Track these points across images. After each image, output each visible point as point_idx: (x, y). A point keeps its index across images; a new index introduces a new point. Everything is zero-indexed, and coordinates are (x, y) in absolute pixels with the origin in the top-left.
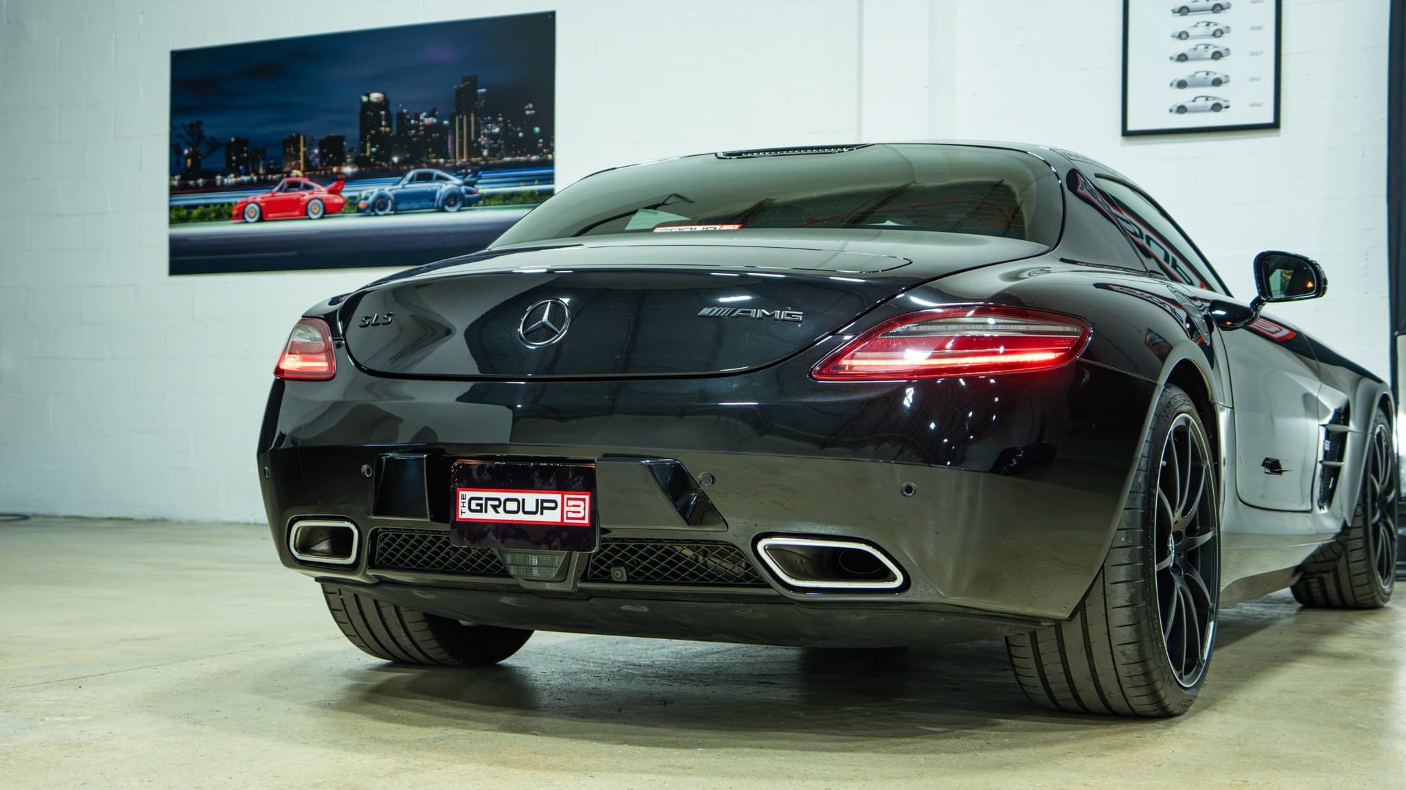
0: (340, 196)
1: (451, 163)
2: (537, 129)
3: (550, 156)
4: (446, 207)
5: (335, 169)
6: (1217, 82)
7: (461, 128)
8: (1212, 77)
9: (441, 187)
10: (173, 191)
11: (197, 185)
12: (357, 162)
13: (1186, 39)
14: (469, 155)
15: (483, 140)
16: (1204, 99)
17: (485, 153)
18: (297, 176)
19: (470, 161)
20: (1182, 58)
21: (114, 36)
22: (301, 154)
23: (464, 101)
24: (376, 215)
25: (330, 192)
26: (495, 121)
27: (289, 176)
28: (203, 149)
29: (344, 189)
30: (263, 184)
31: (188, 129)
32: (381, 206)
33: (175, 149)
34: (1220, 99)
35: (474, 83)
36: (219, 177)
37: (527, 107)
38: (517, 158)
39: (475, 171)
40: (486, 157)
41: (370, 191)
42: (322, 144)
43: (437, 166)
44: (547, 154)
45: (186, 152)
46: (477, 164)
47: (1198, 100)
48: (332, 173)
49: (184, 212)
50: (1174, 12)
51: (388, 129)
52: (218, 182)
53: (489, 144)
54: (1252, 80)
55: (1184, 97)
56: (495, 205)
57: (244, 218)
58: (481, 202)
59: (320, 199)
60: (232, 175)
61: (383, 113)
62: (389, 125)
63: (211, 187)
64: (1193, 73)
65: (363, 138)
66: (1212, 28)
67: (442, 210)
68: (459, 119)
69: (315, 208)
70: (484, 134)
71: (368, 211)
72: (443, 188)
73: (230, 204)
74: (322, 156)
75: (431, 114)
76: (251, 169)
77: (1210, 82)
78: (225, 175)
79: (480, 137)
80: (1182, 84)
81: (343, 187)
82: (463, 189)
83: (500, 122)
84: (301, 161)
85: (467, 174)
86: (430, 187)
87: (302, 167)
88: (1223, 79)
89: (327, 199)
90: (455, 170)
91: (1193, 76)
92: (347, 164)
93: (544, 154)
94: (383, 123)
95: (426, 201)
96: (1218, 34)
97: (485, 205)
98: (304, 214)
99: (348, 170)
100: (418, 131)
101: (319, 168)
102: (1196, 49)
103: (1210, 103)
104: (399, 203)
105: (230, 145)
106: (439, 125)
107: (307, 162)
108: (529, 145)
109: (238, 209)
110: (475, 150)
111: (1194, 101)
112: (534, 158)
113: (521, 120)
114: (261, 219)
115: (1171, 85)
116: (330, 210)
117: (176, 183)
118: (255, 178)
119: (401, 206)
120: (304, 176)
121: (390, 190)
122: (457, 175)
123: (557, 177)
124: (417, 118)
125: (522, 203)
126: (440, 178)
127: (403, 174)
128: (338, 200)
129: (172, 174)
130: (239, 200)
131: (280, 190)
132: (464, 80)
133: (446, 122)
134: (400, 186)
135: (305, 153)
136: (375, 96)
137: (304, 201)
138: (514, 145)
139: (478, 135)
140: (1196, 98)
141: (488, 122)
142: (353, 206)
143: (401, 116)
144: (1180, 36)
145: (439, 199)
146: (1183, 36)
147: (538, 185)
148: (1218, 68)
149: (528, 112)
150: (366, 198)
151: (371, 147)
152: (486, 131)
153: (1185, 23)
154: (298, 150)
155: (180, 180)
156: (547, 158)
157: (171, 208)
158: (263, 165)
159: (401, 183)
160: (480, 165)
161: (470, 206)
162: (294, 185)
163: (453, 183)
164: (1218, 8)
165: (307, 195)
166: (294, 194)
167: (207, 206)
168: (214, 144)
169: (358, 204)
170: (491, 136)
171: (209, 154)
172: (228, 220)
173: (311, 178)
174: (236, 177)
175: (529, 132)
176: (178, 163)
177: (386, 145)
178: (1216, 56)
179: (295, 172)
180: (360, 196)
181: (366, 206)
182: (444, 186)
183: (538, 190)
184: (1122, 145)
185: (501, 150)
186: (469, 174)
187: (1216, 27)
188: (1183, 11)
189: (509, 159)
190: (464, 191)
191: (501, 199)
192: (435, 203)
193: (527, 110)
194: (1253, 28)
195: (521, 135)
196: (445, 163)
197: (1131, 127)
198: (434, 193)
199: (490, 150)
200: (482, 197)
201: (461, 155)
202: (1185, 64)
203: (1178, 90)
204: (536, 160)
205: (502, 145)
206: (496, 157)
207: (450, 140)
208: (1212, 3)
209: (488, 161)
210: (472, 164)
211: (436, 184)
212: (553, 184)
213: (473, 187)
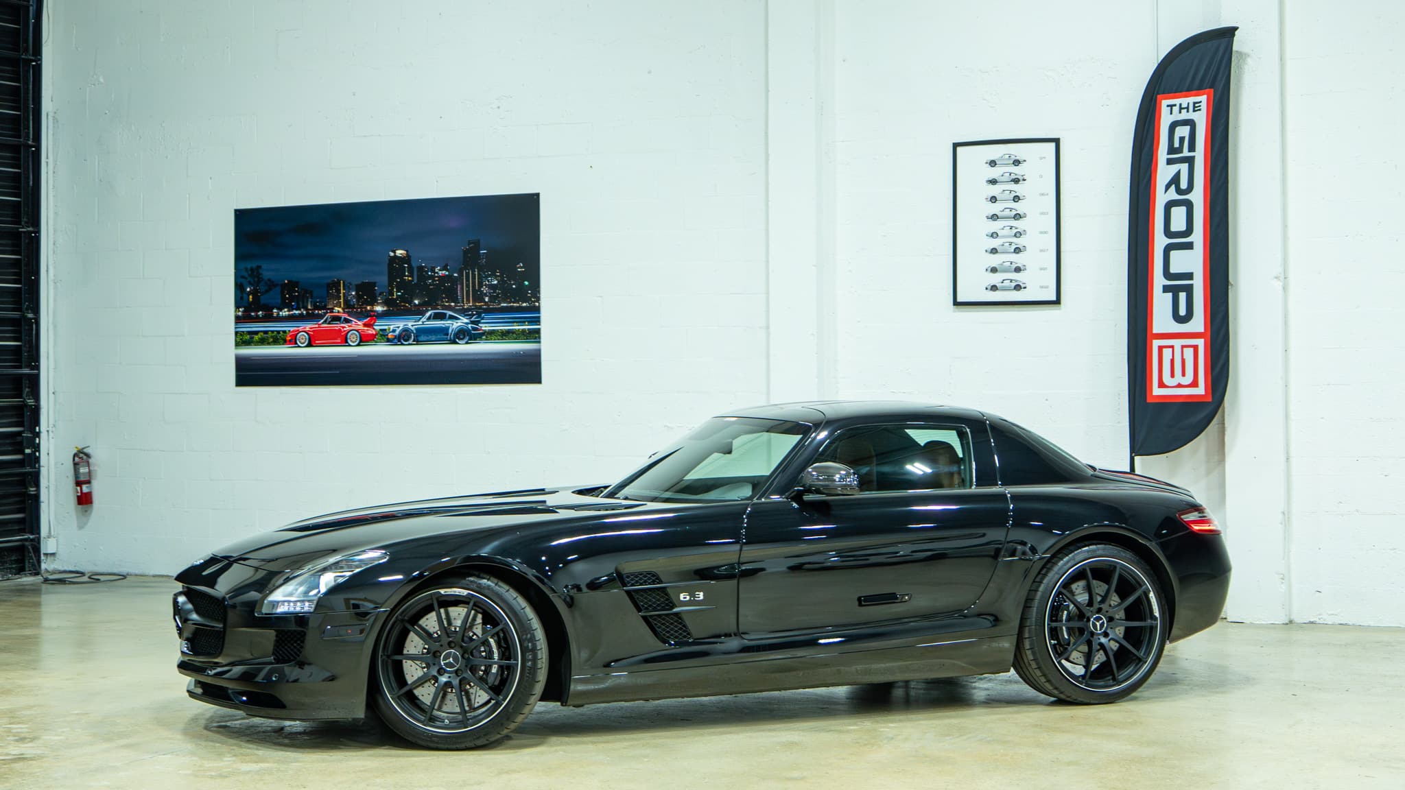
0: (374, 329)
1: (460, 306)
2: (526, 283)
3: (537, 304)
4: (457, 340)
5: (369, 308)
6: (1018, 270)
7: (468, 280)
8: (1014, 266)
10: (238, 320)
11: (257, 316)
12: (386, 302)
13: (996, 238)
14: (474, 301)
15: (485, 289)
16: (1009, 281)
17: (487, 299)
18: (339, 312)
19: (476, 306)
20: (994, 251)
21: (188, 196)
22: (342, 295)
23: (470, 258)
24: (402, 344)
25: (365, 325)
26: (493, 275)
27: (332, 312)
28: (262, 288)
29: (376, 324)
30: (310, 317)
31: (250, 272)
32: (406, 338)
33: (239, 287)
34: (1020, 281)
35: (476, 245)
36: (275, 311)
37: (518, 266)
38: (512, 304)
39: (478, 313)
40: (488, 302)
41: (397, 325)
42: (359, 288)
43: (449, 308)
44: (534, 302)
45: (248, 290)
46: (480, 307)
48: (366, 311)
49: (248, 337)
50: (988, 218)
51: (410, 278)
52: (275, 315)
53: (490, 293)
54: (1042, 269)
55: (996, 279)
56: (495, 340)
57: (296, 343)
58: (484, 337)
59: (357, 331)
60: (286, 310)
61: (406, 265)
62: (411, 275)
63: (269, 318)
64: (1002, 262)
65: (390, 284)
66: (1014, 231)
67: (454, 342)
68: (466, 273)
69: (353, 338)
70: (486, 285)
71: (396, 341)
72: (454, 325)
73: (284, 332)
74: (358, 297)
75: (445, 268)
76: (301, 306)
77: (1013, 270)
78: (280, 309)
79: (482, 287)
80: (994, 270)
81: (375, 322)
82: (470, 326)
83: (498, 276)
84: (342, 300)
85: (472, 315)
86: (443, 324)
87: (342, 305)
88: (1022, 269)
89: (363, 331)
90: (464, 312)
91: (1001, 264)
92: (378, 304)
93: (532, 301)
94: (407, 273)
95: (441, 335)
96: (1018, 235)
97: (486, 340)
98: (345, 342)
99: (379, 308)
100: (434, 281)
101: (356, 306)
102: (1003, 245)
103: (1013, 284)
104: (420, 336)
105: (284, 286)
106: (449, 277)
107: (347, 303)
108: (520, 294)
109: (290, 336)
110: (478, 297)
111: (1002, 282)
112: (524, 305)
113: (513, 275)
114: (310, 345)
115: (987, 270)
116: (364, 340)
117: (240, 314)
118: (305, 312)
119: (422, 338)
120: (344, 312)
121: (412, 326)
122: (465, 316)
123: (542, 319)
124: (433, 271)
125: (516, 339)
126: (451, 317)
127: (423, 314)
128: (371, 332)
129: (237, 307)
130: (292, 329)
131: (325, 321)
132: (469, 244)
133: (455, 275)
134: (420, 323)
135: (344, 293)
136: (400, 252)
137: (345, 331)
138: (508, 294)
139: (481, 285)
140: (1004, 280)
141: (489, 276)
142: (384, 337)
143: (420, 269)
144: (992, 236)
145: (451, 334)
146: (994, 235)
148: (1019, 259)
149: (519, 270)
150: (394, 331)
151: (397, 292)
152: (487, 283)
153: (996, 226)
154: (338, 291)
155: (243, 312)
156: (535, 305)
157: (236, 333)
158: (311, 302)
159: (421, 320)
160: (484, 309)
161: (475, 340)
162: (336, 319)
163: (462, 322)
164: (1018, 216)
165: (347, 327)
166: (337, 326)
167: (266, 332)
168: (271, 285)
169: (387, 335)
170: (492, 287)
171: (267, 291)
172: (283, 344)
173: (349, 314)
174: (289, 311)
175: (520, 285)
176: (242, 298)
177: (409, 291)
178: (1017, 251)
179: (337, 309)
180: (389, 329)
181: (393, 337)
182: (455, 323)
183: (529, 329)
184: (954, 311)
185: (499, 297)
186: (475, 315)
187: (1017, 230)
188: (994, 217)
189: (505, 305)
190: (470, 328)
191: (499, 335)
192: (449, 337)
193: (519, 268)
194: (1041, 233)
195: (514, 286)
196: (456, 306)
197: (959, 299)
198: (447, 328)
199: (490, 297)
200: (484, 333)
201: (468, 300)
202: (996, 255)
203: (991, 274)
204: (526, 306)
205: (499, 294)
206: (495, 303)
207: (459, 289)
208: (1014, 213)
209: (489, 306)
210: (477, 308)
211: (449, 322)
212: (539, 325)
213: (477, 325)
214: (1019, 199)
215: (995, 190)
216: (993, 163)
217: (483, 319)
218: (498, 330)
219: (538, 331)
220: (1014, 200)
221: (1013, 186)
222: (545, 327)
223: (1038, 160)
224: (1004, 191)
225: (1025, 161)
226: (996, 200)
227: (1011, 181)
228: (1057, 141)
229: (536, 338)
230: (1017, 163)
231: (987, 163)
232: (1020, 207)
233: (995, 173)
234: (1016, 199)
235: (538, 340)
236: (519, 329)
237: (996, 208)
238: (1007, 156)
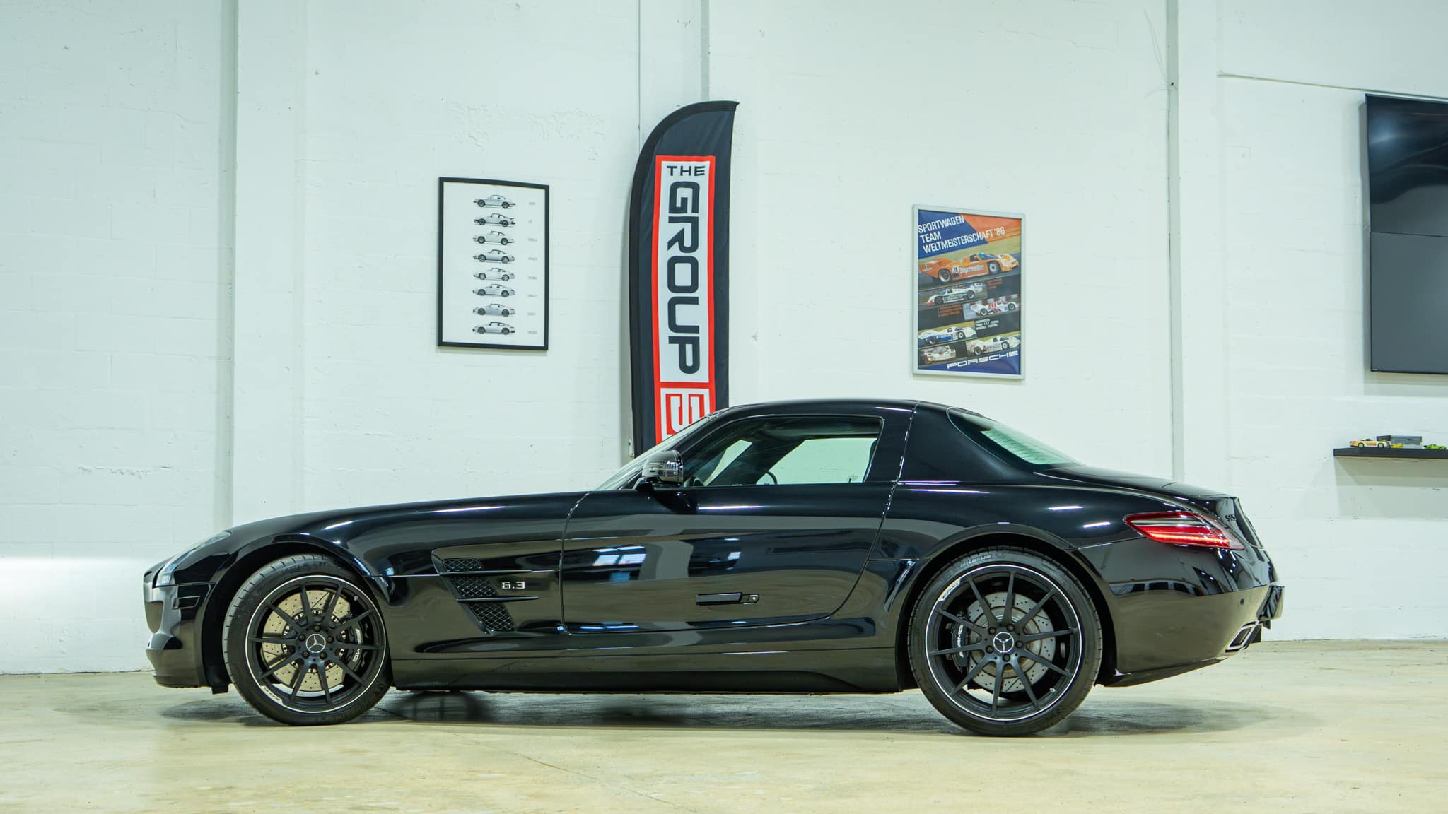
6: (505, 313)
8: (502, 309)
13: (484, 279)
16: (496, 324)
20: (482, 292)
34: (508, 325)
50: (475, 258)
54: (530, 314)
55: (484, 321)
64: (489, 304)
66: (502, 274)
77: (501, 313)
80: (481, 312)
88: (510, 312)
91: (489, 307)
96: (506, 278)
102: (491, 287)
103: (501, 328)
111: (490, 325)
115: (474, 311)
140: (491, 323)
144: (479, 276)
146: (481, 276)
153: (484, 267)
164: (506, 260)
178: (505, 294)
184: (436, 352)
187: (505, 273)
188: (482, 258)
194: (530, 278)
197: (445, 339)
202: (485, 297)
203: (479, 316)
208: (501, 255)
214: (508, 242)
215: (483, 231)
216: (481, 203)
220: (502, 243)
221: (501, 228)
223: (527, 205)
224: (492, 232)
225: (514, 204)
226: (484, 241)
227: (500, 223)
228: (546, 188)
230: (506, 205)
231: (475, 202)
232: (508, 250)
233: (484, 213)
234: (504, 241)
237: (484, 249)
238: (496, 198)
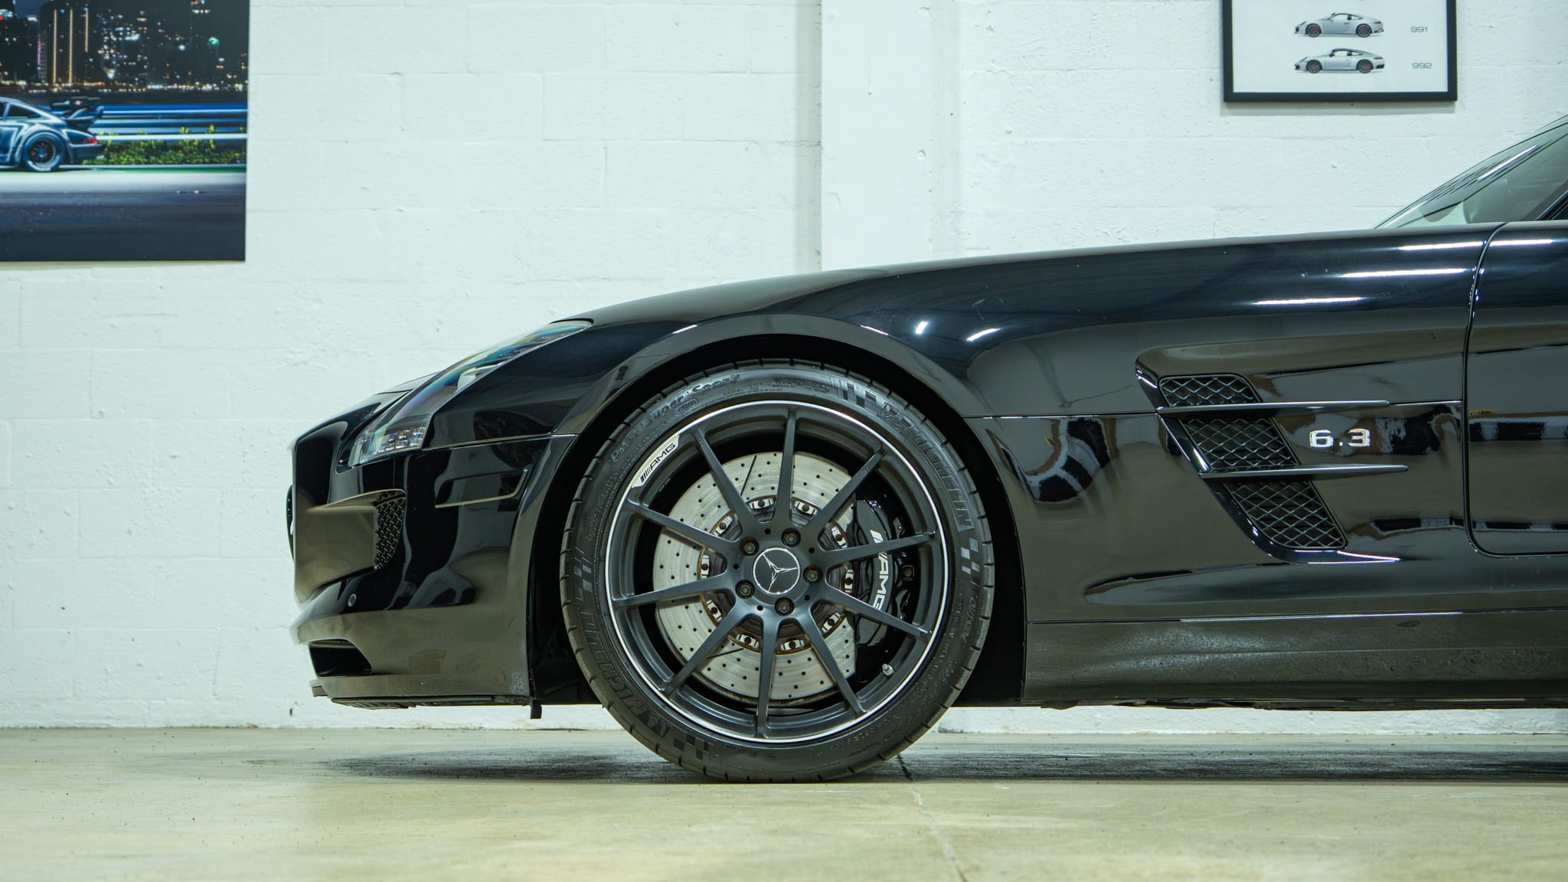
1: (43, 87)
2: (214, 41)
3: (240, 87)
4: (30, 163)
6: (1364, 31)
7: (64, 31)
8: (1356, 23)
9: (20, 128)
14: (79, 75)
15: (107, 53)
16: (1346, 53)
17: (111, 74)
19: (82, 88)
26: (130, 22)
34: (1371, 54)
37: (194, 3)
38: (175, 86)
39: (88, 104)
40: (113, 81)
43: (14, 91)
44: (233, 82)
46: (93, 91)
47: (1336, 54)
53: (120, 60)
54: (1415, 30)
55: (1317, 48)
56: (129, 163)
58: (99, 157)
64: (1329, 15)
67: (21, 167)
68: (59, 13)
70: (110, 43)
72: (25, 131)
75: (5, 3)
77: (1354, 29)
79: (100, 47)
80: (1313, 30)
82: (64, 132)
83: (142, 24)
85: (72, 108)
88: (1373, 27)
90: (50, 101)
91: (1328, 19)
93: (227, 81)
97: (106, 163)
103: (1355, 60)
106: (18, 22)
108: (199, 65)
110: (90, 67)
111: (1331, 55)
112: (207, 87)
113: (183, 23)
115: (1297, 30)
122: (53, 109)
123: (251, 121)
125: (184, 162)
126: (16, 112)
133: (32, 18)
138: (167, 64)
139: (96, 43)
140: (1334, 51)
141: (118, 23)
145: (15, 149)
147: (213, 133)
149: (197, 12)
152: (114, 37)
156: (233, 90)
160: (103, 95)
161: (80, 163)
163: (46, 122)
170: (130, 48)
175: (199, 46)
182: (26, 126)
183: (215, 141)
184: (1222, 114)
185: (144, 71)
186: (79, 108)
189: (157, 87)
190: (66, 137)
191: (140, 153)
192: (9, 155)
193: (195, 7)
195: (182, 47)
196: (30, 87)
197: (1238, 87)
198: (9, 135)
199: (122, 70)
200: (102, 148)
201: (63, 76)
203: (1307, 37)
204: (212, 92)
205: (143, 62)
206: (133, 82)
207: (39, 49)
209: (116, 88)
210: (84, 91)
211: (12, 122)
212: (245, 132)
213: (85, 130)
217: (100, 116)
218: (137, 143)
219: (241, 146)
222: (255, 137)
229: (234, 161)
235: (242, 165)
236: (191, 142)
